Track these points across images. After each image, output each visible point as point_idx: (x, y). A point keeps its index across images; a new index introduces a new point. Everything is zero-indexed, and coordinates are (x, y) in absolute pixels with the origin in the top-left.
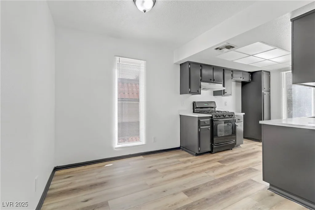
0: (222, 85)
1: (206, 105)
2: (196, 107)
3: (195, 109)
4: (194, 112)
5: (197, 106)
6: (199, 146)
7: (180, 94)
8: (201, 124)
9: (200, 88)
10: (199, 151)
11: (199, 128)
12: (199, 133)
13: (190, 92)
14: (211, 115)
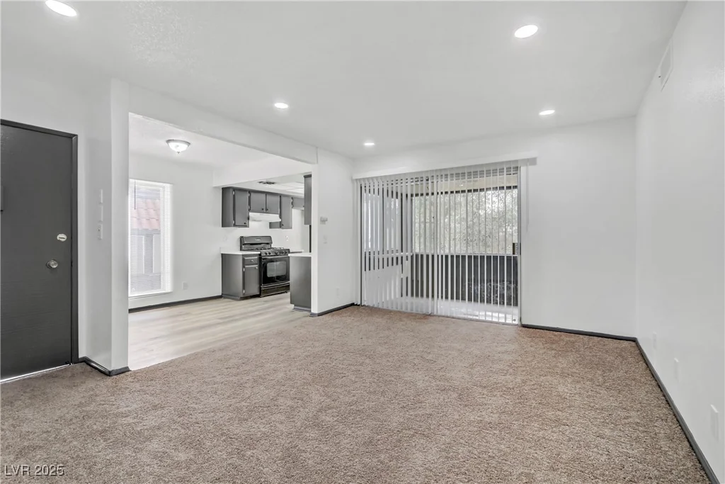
0: (278, 216)
1: (258, 241)
2: (244, 243)
3: (243, 246)
4: (241, 250)
5: (246, 242)
6: (244, 288)
7: (223, 226)
8: (246, 263)
9: (249, 219)
10: (244, 294)
11: (244, 267)
12: (244, 273)
13: (235, 225)
14: (259, 253)
